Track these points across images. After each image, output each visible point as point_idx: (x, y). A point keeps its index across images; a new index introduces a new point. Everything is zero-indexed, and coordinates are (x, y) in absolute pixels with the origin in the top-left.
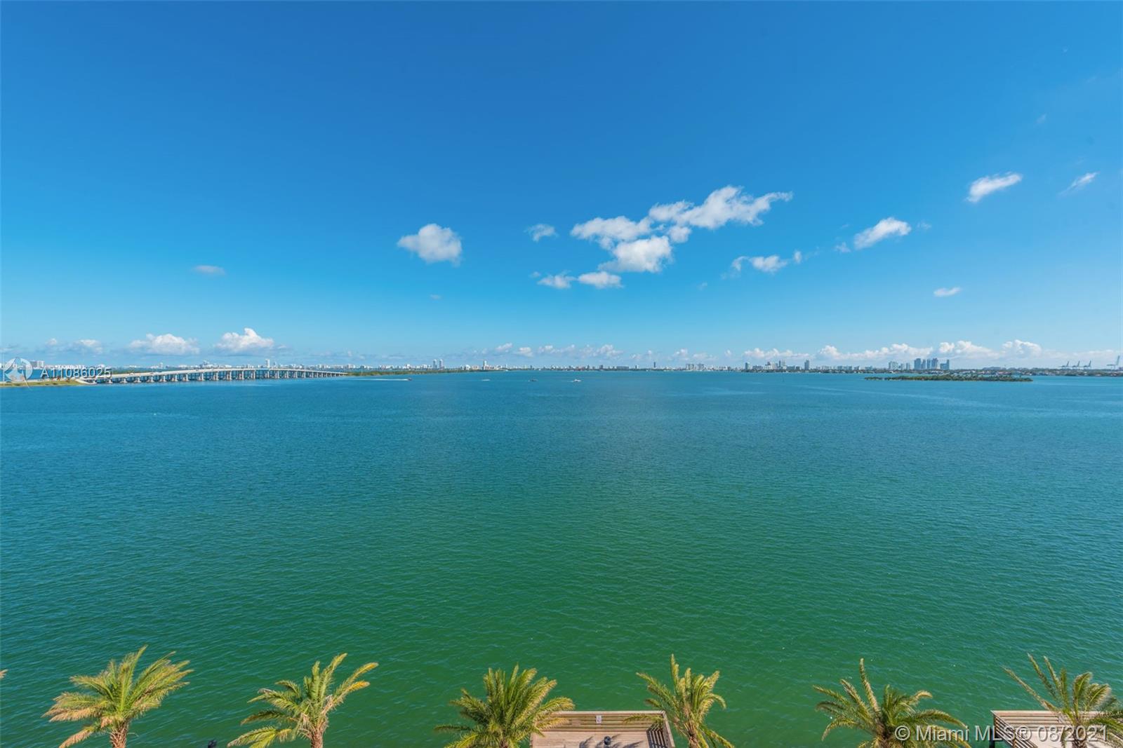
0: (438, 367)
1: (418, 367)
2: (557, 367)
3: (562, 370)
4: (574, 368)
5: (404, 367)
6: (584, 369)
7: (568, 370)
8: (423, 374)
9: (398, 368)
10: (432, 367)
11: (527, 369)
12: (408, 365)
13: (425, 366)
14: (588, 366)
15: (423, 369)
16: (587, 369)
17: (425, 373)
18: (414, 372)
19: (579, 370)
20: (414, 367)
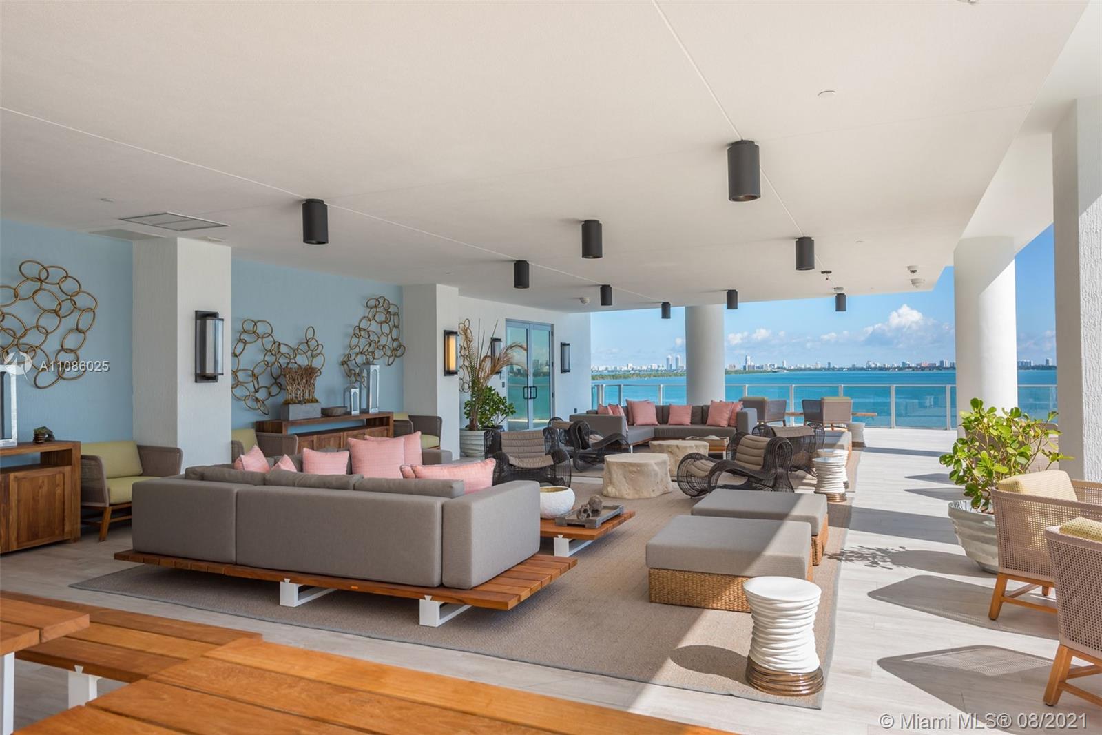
0: (674, 367)
1: (644, 368)
2: (878, 365)
3: (888, 369)
4: (913, 365)
5: (625, 368)
6: (932, 367)
7: (900, 369)
8: (652, 377)
9: (615, 370)
10: (665, 368)
11: (820, 369)
12: (630, 365)
13: (655, 367)
14: (942, 362)
15: (652, 370)
16: (940, 368)
17: (655, 376)
18: (638, 375)
19: (923, 369)
20: (639, 368)
